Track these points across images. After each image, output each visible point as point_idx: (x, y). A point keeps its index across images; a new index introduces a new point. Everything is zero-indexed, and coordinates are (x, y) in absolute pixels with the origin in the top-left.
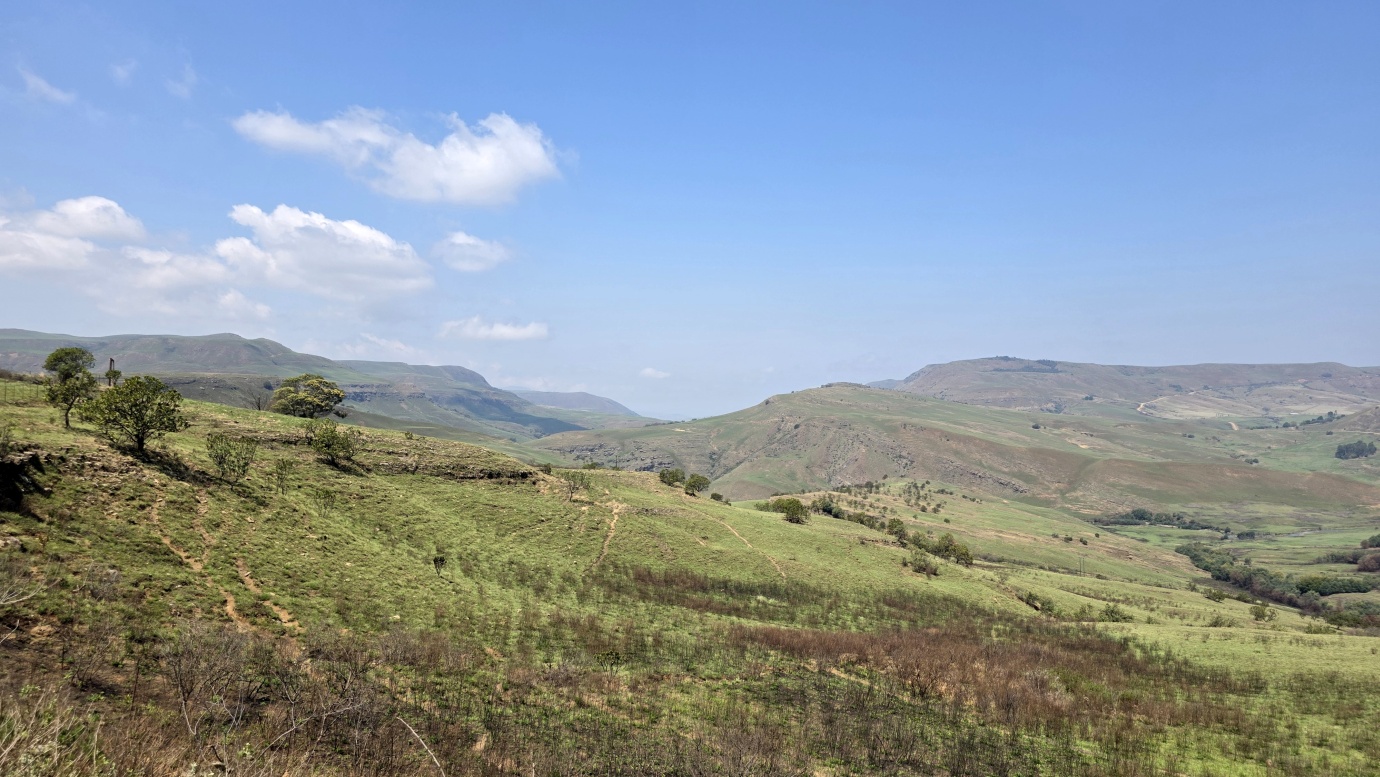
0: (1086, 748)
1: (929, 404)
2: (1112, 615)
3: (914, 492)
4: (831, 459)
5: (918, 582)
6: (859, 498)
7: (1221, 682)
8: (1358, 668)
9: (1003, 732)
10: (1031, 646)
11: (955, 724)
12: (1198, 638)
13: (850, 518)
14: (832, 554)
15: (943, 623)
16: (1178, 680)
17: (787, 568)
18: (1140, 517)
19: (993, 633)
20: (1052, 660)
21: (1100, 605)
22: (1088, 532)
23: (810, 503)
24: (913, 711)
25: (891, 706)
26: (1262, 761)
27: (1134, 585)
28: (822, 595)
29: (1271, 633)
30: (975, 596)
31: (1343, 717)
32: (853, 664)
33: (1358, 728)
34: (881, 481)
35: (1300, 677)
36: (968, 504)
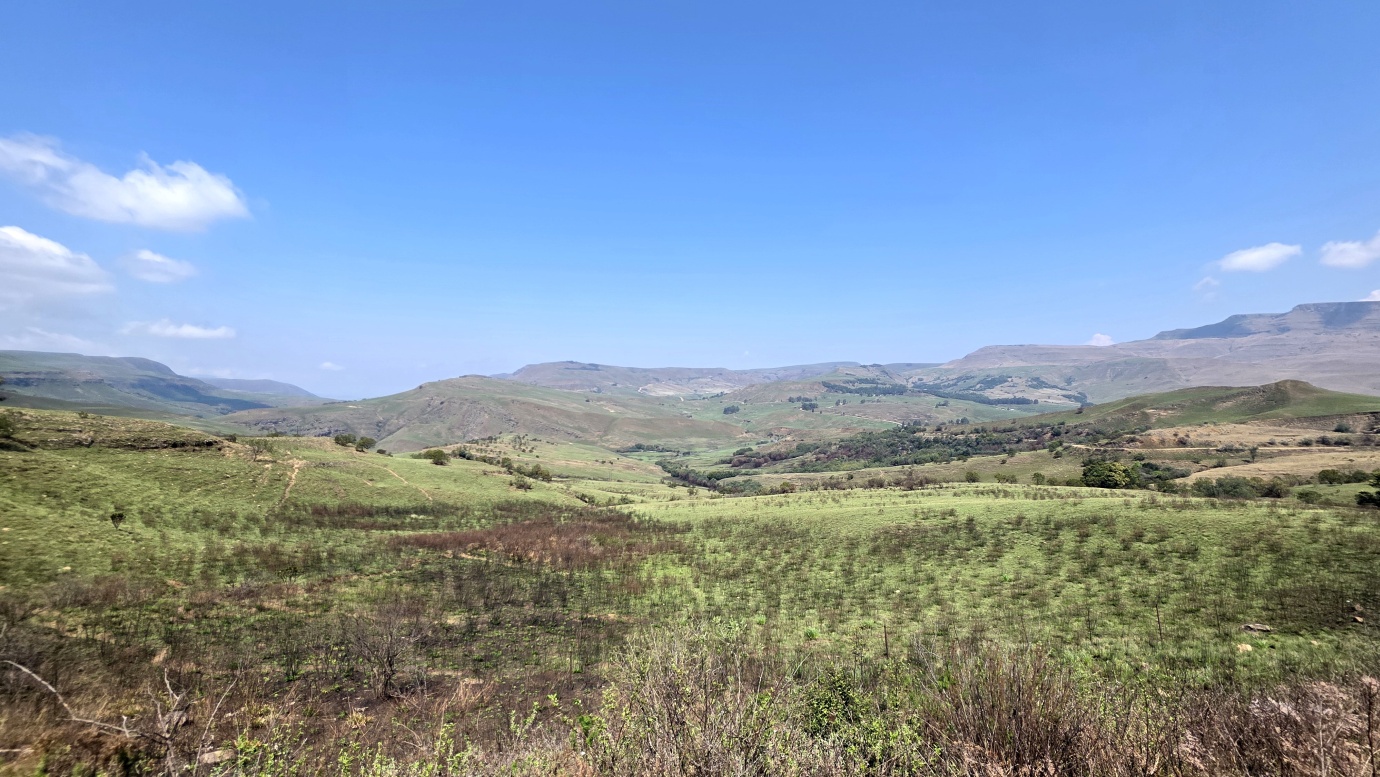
0: (608, 574)
1: (528, 388)
2: (624, 501)
3: (518, 441)
4: (465, 423)
5: (520, 495)
6: (484, 447)
7: (673, 529)
8: (730, 513)
9: (565, 574)
10: (582, 523)
11: (538, 574)
12: (664, 508)
13: (477, 459)
14: (465, 483)
15: (533, 517)
16: (654, 531)
17: (433, 495)
18: (639, 447)
19: (562, 519)
20: (593, 529)
21: (618, 496)
22: (613, 457)
23: (450, 452)
24: (513, 572)
25: (500, 571)
26: (690, 565)
27: (635, 484)
28: (457, 509)
29: (695, 501)
30: (553, 499)
31: (723, 538)
32: (476, 549)
33: (729, 542)
34: (498, 436)
35: (707, 521)
36: (551, 446)
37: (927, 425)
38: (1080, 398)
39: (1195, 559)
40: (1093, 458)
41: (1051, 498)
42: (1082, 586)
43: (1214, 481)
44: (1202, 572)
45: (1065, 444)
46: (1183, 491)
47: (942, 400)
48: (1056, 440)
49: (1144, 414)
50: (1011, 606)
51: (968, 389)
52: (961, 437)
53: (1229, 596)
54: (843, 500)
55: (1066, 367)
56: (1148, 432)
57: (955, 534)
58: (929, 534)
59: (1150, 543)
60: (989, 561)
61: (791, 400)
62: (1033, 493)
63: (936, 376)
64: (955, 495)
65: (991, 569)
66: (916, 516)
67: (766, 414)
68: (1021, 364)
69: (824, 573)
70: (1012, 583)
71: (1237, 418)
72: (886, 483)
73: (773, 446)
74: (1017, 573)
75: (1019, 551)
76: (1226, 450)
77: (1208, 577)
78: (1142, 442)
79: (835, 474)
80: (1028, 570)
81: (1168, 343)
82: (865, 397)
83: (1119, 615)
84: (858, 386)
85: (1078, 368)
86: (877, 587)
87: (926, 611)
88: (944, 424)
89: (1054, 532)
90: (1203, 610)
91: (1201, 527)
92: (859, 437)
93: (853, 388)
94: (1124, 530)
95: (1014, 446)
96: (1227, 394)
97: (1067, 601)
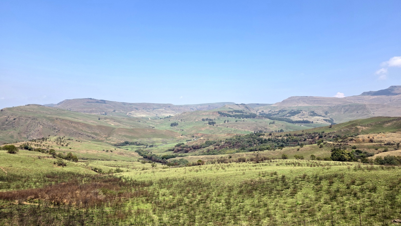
0: (107, 209)
1: (66, 112)
2: (118, 171)
3: (59, 141)
4: (28, 130)
5: (60, 169)
6: (39, 143)
7: (143, 184)
8: (172, 176)
9: (84, 210)
10: (94, 183)
11: (68, 211)
12: (139, 174)
13: (35, 150)
14: (27, 163)
15: (67, 181)
16: (133, 186)
17: (8, 170)
18: (127, 143)
19: (83, 181)
20: (100, 186)
21: (115, 168)
22: (113, 148)
23: (19, 146)
24: (54, 210)
25: (47, 210)
26: (151, 203)
27: (124, 162)
28: (22, 177)
29: (155, 170)
30: (78, 171)
31: (168, 188)
32: (33, 199)
33: (171, 190)
34: (47, 137)
35: (160, 180)
36: (78, 143)
37: (265, 132)
38: (331, 121)
39: (375, 192)
40: (336, 148)
41: (318, 166)
42: (330, 206)
43: (383, 158)
44: (378, 198)
45: (324, 142)
46: (371, 162)
47: (272, 121)
48: (321, 139)
49: (356, 128)
50: (300, 216)
51: (283, 116)
52: (280, 138)
53: (387, 208)
54: (226, 168)
55: (325, 107)
56: (358, 136)
57: (276, 183)
58: (265, 184)
59: (358, 185)
60: (291, 196)
61: (203, 120)
62: (310, 164)
63: (269, 110)
64: (277, 165)
65: (292, 199)
66: (259, 175)
67: (191, 126)
68: (306, 105)
69: (217, 204)
70: (301, 206)
71: (392, 130)
72: (246, 160)
73: (194, 142)
74: (303, 201)
75: (304, 191)
76: (388, 144)
77: (380, 200)
78: (355, 141)
79: (223, 156)
80: (308, 199)
81: (367, 97)
82: (237, 119)
83: (345, 218)
84: (234, 113)
85: (330, 107)
86: (241, 210)
87: (263, 221)
88: (272, 132)
89: (319, 181)
90: (378, 214)
91: (378, 178)
92: (235, 138)
93: (232, 115)
94: (347, 180)
95: (303, 142)
96: (388, 120)
97: (323, 213)
